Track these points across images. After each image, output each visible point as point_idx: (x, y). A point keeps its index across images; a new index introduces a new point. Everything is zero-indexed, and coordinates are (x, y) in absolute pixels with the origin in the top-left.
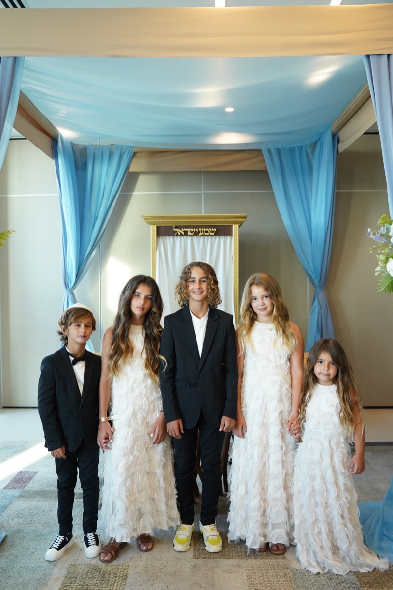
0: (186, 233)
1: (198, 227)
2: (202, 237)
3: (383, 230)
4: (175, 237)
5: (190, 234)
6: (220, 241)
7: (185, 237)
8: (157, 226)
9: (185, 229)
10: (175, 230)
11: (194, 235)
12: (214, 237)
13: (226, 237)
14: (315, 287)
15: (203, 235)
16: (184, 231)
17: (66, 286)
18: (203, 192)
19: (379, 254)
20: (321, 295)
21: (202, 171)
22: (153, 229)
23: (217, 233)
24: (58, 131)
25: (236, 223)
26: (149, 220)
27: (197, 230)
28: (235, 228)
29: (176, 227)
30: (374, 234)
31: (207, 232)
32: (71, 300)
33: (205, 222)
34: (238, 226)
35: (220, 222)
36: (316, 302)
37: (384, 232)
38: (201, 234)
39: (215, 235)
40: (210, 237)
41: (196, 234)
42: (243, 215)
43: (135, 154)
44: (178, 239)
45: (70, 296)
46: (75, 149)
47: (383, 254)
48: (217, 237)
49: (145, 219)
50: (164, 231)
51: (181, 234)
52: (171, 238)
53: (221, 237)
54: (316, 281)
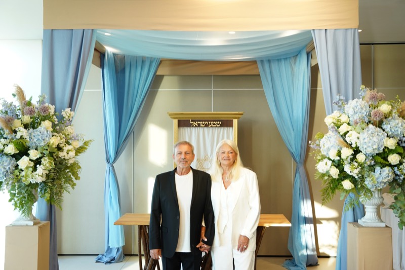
0: (199, 125)
1: (208, 121)
2: (211, 128)
3: (317, 142)
4: (191, 128)
5: (202, 126)
6: (225, 130)
7: (199, 128)
8: (178, 120)
9: (199, 123)
10: (191, 123)
11: (205, 126)
12: (220, 128)
13: (228, 128)
14: (297, 163)
15: (212, 127)
16: (198, 124)
17: (108, 161)
18: (212, 89)
19: (316, 157)
20: (301, 169)
21: (211, 76)
22: (175, 122)
23: (221, 126)
24: (105, 49)
25: (236, 118)
26: (173, 116)
27: (207, 123)
28: (235, 122)
29: (192, 121)
30: (313, 144)
31: (214, 124)
32: (112, 172)
33: (213, 117)
34: (237, 120)
35: (224, 117)
36: (298, 175)
37: (318, 144)
38: (210, 126)
39: (220, 126)
40: (217, 128)
41: (206, 126)
42: (240, 112)
43: (161, 61)
44: (194, 130)
45: (111, 168)
46: (116, 58)
47: (319, 155)
48: (222, 128)
49: (169, 115)
50: (183, 123)
51: (196, 126)
52: (189, 128)
53: (225, 128)
54: (297, 159)
